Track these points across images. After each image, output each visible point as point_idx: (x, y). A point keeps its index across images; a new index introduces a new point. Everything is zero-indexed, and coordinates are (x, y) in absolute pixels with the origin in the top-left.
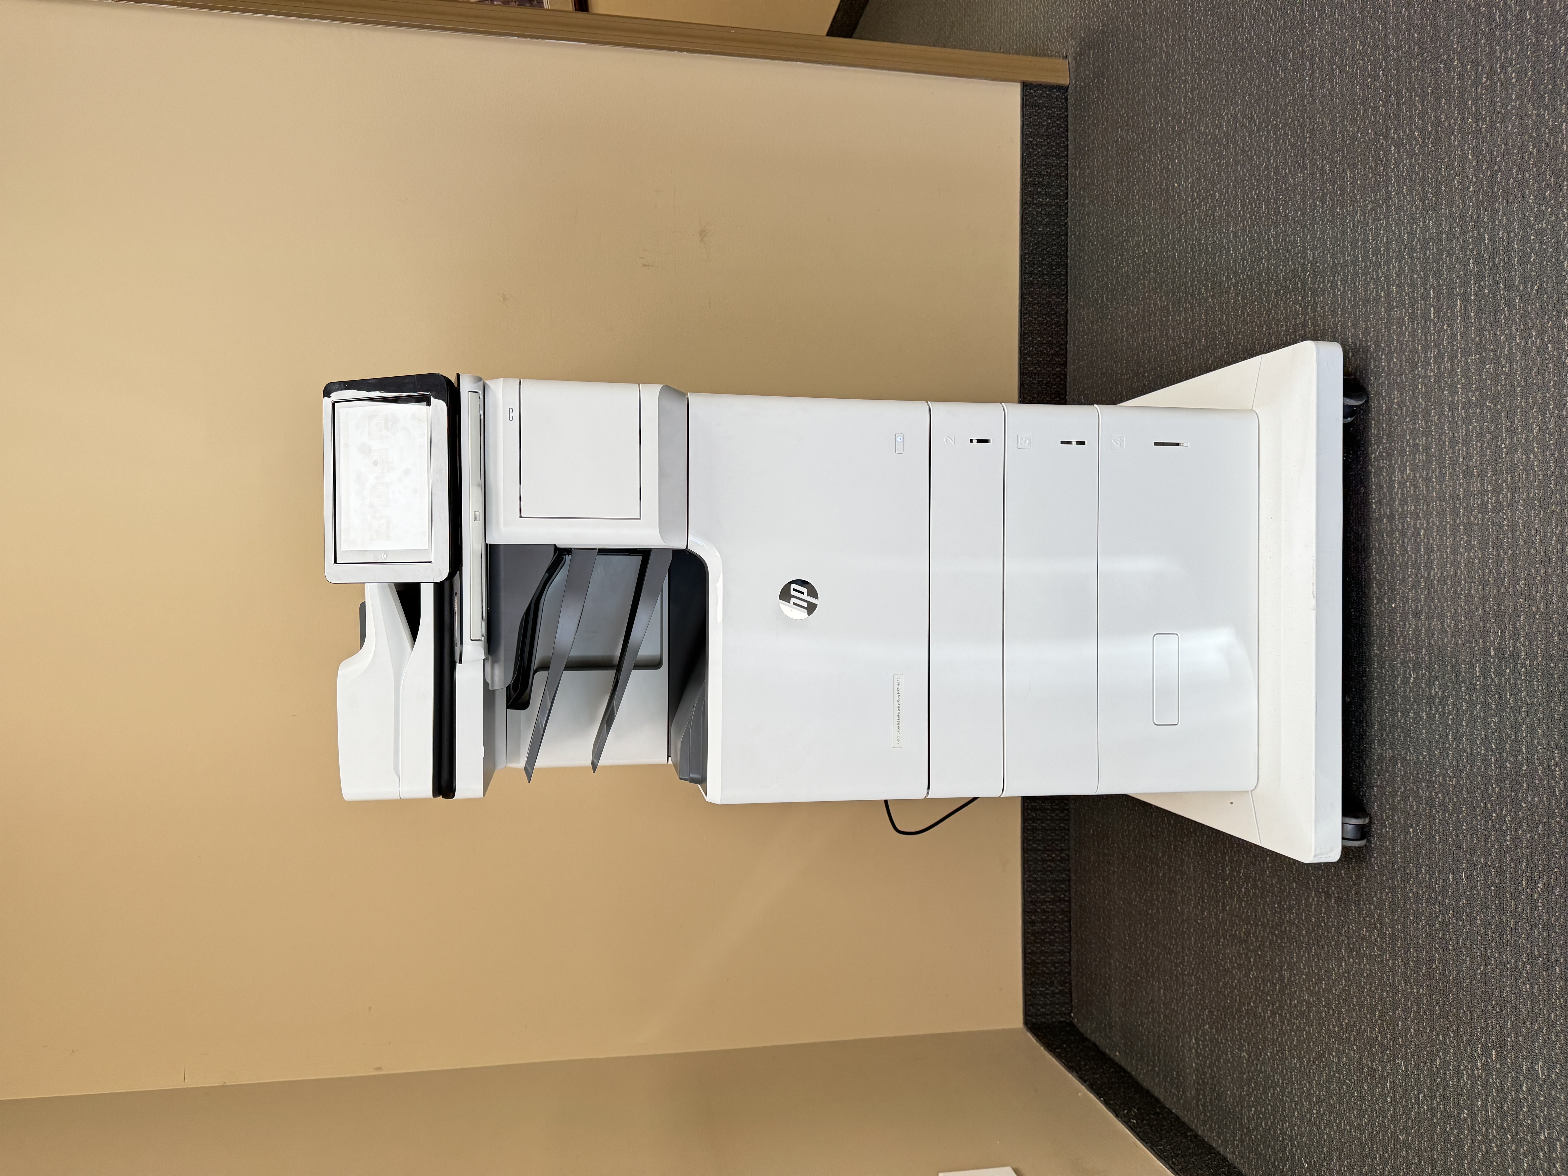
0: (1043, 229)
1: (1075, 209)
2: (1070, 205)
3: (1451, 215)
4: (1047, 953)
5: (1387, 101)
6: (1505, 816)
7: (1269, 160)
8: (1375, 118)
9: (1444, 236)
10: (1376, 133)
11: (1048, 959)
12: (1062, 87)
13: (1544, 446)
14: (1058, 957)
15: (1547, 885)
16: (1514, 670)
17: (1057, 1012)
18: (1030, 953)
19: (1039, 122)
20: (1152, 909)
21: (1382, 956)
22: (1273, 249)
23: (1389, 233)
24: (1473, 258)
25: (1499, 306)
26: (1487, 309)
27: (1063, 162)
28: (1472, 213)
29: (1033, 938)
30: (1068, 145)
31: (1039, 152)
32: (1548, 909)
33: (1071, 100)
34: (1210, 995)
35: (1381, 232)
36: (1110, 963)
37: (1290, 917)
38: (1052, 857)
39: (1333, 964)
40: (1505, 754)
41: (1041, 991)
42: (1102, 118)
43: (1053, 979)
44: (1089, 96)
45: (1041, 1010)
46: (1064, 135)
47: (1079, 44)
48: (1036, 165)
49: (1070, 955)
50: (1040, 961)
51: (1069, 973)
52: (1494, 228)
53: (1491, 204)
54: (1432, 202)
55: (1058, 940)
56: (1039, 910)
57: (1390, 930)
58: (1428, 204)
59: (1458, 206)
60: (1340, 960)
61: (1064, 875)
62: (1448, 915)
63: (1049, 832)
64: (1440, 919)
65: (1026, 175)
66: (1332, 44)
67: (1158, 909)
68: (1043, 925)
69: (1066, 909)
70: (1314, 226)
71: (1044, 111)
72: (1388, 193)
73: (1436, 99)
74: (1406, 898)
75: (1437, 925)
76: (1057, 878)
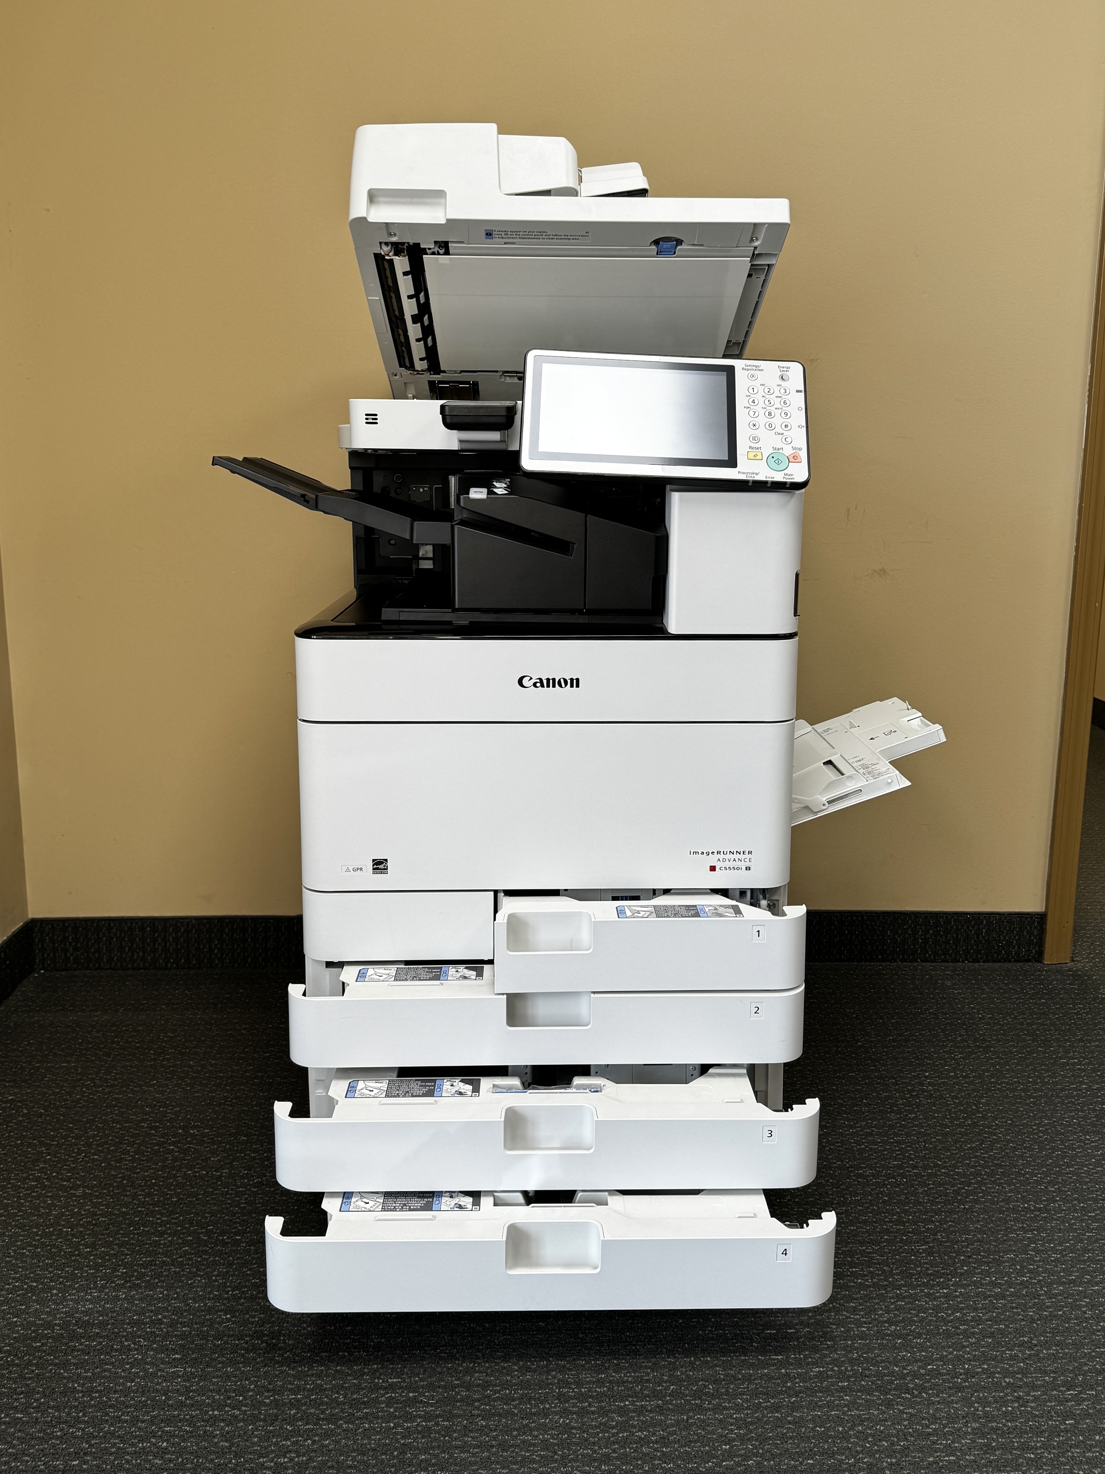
0: (890, 936)
1: (910, 970)
2: (915, 964)
3: (870, 1350)
4: (110, 944)
5: (994, 1284)
6: (239, 1409)
7: (944, 1168)
8: (978, 1273)
9: (850, 1342)
10: (962, 1274)
11: (103, 945)
12: (1041, 957)
13: (624, 1443)
14: (105, 956)
15: (165, 1451)
16: (391, 1417)
17: (45, 955)
18: (110, 925)
19: (1003, 932)
20: (154, 1054)
21: (95, 1288)
22: (851, 1172)
23: (857, 1288)
24: (824, 1371)
25: (773, 1398)
26: (770, 1385)
27: (961, 957)
28: (871, 1369)
29: (126, 929)
30: (979, 962)
31: (971, 931)
32: (140, 1453)
33: (1027, 966)
34: (60, 1115)
35: (860, 1281)
36: (97, 1010)
37: (140, 1195)
38: (214, 949)
39: (89, 1240)
40: (304, 1408)
41: (68, 938)
42: (1004, 998)
43: (82, 951)
44: (1030, 984)
45: (47, 938)
46: (989, 958)
47: (1085, 974)
48: (958, 928)
49: (107, 969)
50: (101, 936)
51: (87, 968)
52: (854, 1391)
53: (879, 1389)
54: (885, 1330)
55: (124, 956)
56: (156, 935)
57: (124, 1296)
58: (884, 1327)
59: (879, 1356)
60: (93, 1246)
61: (194, 962)
62: (137, 1354)
63: (242, 946)
64: (132, 1345)
65: (947, 917)
66: (1060, 1229)
67: (155, 1060)
68: (139, 939)
69: (157, 965)
70: (871, 1213)
71: (1015, 937)
72: (899, 1288)
73: (992, 1333)
74: (157, 1312)
75: (126, 1344)
76: (191, 955)
